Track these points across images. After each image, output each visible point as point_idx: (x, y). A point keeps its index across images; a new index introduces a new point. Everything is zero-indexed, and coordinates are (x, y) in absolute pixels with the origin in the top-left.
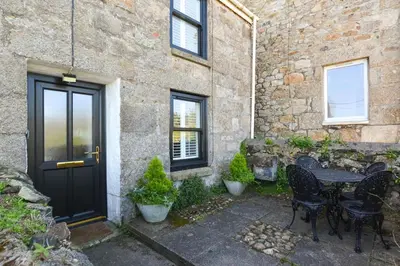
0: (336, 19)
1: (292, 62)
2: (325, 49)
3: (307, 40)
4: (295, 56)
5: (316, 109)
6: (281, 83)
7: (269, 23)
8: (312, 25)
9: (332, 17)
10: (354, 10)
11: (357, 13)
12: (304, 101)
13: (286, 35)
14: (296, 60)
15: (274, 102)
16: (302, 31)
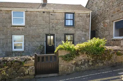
0: (115, 7)
1: (105, 20)
2: (112, 16)
3: (108, 14)
4: (106, 18)
5: (110, 34)
6: (103, 27)
7: (100, 9)
8: (110, 9)
9: (114, 6)
10: (120, 3)
11: (120, 4)
12: (107, 32)
13: (104, 12)
14: (106, 20)
15: (101, 32)
16: (107, 11)
